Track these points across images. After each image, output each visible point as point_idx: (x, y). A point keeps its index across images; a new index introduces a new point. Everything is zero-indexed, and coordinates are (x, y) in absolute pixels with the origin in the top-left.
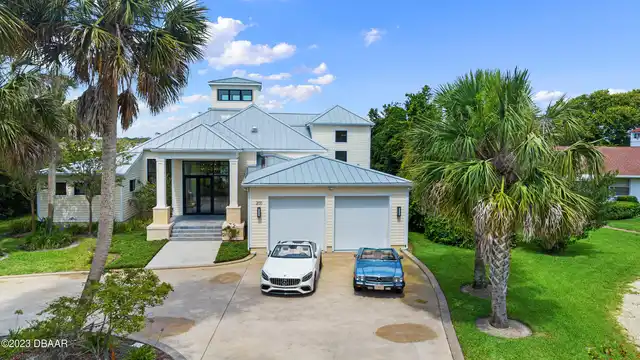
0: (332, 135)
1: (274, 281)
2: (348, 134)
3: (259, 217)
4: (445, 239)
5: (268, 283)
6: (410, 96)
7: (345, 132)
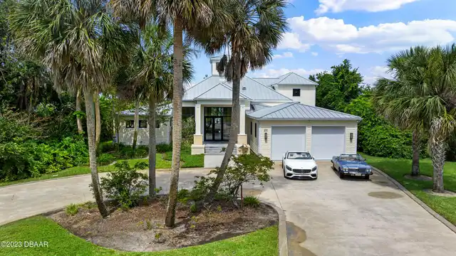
0: (291, 92)
1: (295, 170)
2: (301, 91)
3: (266, 139)
4: (380, 153)
5: (291, 172)
6: (334, 67)
7: (299, 90)
